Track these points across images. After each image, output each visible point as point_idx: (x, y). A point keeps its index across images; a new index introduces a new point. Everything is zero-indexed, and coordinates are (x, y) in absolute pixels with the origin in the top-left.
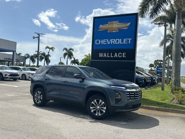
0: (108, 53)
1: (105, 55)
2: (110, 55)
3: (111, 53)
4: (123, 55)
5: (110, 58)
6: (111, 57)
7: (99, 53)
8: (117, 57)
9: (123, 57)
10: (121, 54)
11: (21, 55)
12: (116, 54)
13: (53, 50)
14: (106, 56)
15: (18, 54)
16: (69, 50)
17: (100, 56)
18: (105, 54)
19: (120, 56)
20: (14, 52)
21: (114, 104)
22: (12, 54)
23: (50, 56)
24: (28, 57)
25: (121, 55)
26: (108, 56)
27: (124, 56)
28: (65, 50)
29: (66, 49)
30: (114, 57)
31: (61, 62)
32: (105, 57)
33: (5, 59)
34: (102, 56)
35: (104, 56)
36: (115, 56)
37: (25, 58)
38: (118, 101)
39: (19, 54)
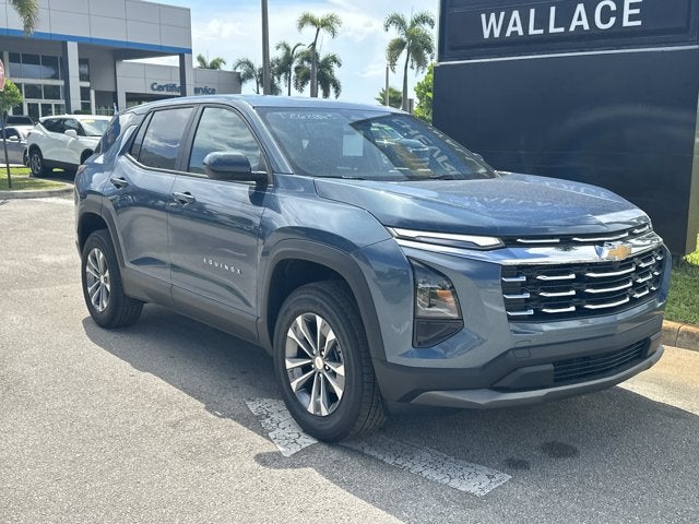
0: (532, 11)
1: (515, 27)
2: (542, 22)
3: (553, 9)
4: (627, 12)
5: (547, 42)
6: (552, 30)
7: (483, 16)
8: (586, 27)
9: (626, 23)
10: (613, 7)
11: (223, 67)
12: (580, 8)
13: (334, 33)
14: (519, 29)
15: (209, 62)
16: (413, 25)
17: (486, 34)
18: (516, 14)
19: (605, 20)
20: (183, 53)
21: (405, 355)
22: (178, 65)
23: (340, 65)
24: (249, 76)
25: (613, 14)
26: (532, 31)
27: (632, 18)
28: (393, 28)
29: (397, 20)
30: (567, 28)
31: (391, 90)
32: (515, 33)
33: (155, 87)
34: (497, 34)
35: (511, 29)
36: (575, 23)
37: (237, 81)
38: (430, 333)
39: (215, 65)
